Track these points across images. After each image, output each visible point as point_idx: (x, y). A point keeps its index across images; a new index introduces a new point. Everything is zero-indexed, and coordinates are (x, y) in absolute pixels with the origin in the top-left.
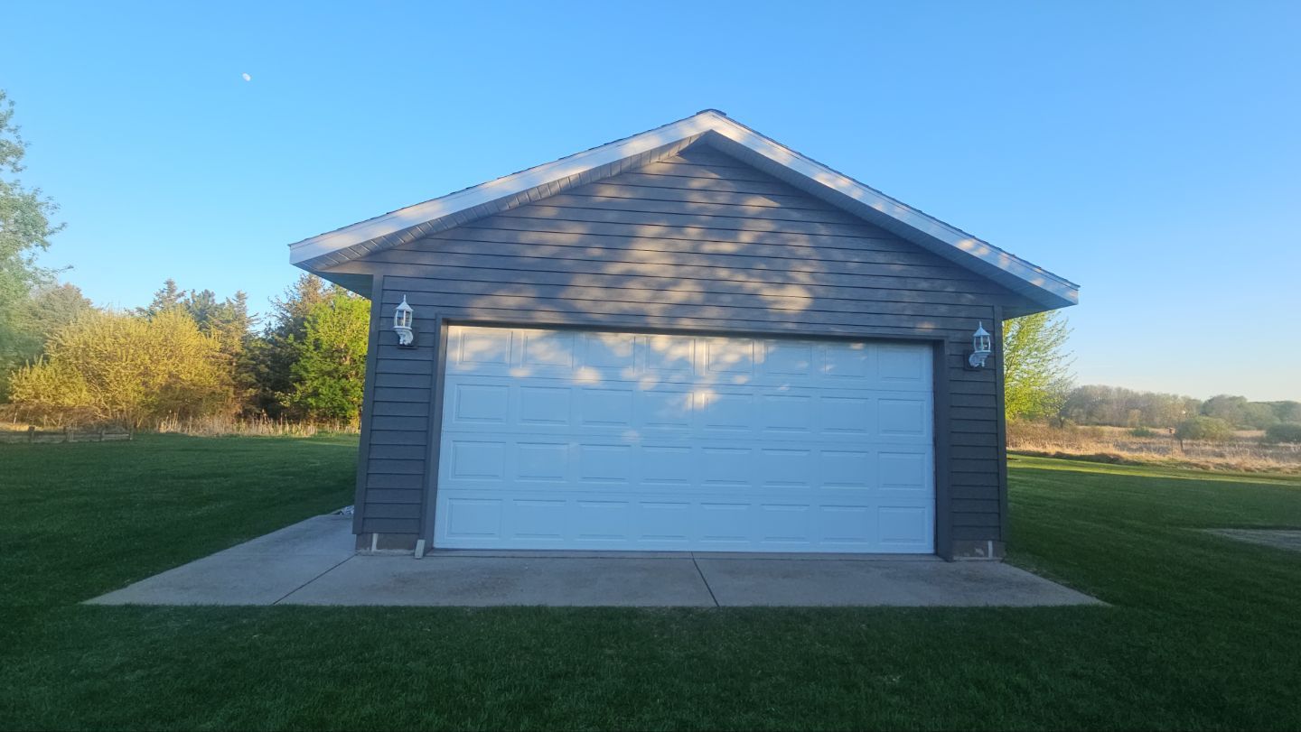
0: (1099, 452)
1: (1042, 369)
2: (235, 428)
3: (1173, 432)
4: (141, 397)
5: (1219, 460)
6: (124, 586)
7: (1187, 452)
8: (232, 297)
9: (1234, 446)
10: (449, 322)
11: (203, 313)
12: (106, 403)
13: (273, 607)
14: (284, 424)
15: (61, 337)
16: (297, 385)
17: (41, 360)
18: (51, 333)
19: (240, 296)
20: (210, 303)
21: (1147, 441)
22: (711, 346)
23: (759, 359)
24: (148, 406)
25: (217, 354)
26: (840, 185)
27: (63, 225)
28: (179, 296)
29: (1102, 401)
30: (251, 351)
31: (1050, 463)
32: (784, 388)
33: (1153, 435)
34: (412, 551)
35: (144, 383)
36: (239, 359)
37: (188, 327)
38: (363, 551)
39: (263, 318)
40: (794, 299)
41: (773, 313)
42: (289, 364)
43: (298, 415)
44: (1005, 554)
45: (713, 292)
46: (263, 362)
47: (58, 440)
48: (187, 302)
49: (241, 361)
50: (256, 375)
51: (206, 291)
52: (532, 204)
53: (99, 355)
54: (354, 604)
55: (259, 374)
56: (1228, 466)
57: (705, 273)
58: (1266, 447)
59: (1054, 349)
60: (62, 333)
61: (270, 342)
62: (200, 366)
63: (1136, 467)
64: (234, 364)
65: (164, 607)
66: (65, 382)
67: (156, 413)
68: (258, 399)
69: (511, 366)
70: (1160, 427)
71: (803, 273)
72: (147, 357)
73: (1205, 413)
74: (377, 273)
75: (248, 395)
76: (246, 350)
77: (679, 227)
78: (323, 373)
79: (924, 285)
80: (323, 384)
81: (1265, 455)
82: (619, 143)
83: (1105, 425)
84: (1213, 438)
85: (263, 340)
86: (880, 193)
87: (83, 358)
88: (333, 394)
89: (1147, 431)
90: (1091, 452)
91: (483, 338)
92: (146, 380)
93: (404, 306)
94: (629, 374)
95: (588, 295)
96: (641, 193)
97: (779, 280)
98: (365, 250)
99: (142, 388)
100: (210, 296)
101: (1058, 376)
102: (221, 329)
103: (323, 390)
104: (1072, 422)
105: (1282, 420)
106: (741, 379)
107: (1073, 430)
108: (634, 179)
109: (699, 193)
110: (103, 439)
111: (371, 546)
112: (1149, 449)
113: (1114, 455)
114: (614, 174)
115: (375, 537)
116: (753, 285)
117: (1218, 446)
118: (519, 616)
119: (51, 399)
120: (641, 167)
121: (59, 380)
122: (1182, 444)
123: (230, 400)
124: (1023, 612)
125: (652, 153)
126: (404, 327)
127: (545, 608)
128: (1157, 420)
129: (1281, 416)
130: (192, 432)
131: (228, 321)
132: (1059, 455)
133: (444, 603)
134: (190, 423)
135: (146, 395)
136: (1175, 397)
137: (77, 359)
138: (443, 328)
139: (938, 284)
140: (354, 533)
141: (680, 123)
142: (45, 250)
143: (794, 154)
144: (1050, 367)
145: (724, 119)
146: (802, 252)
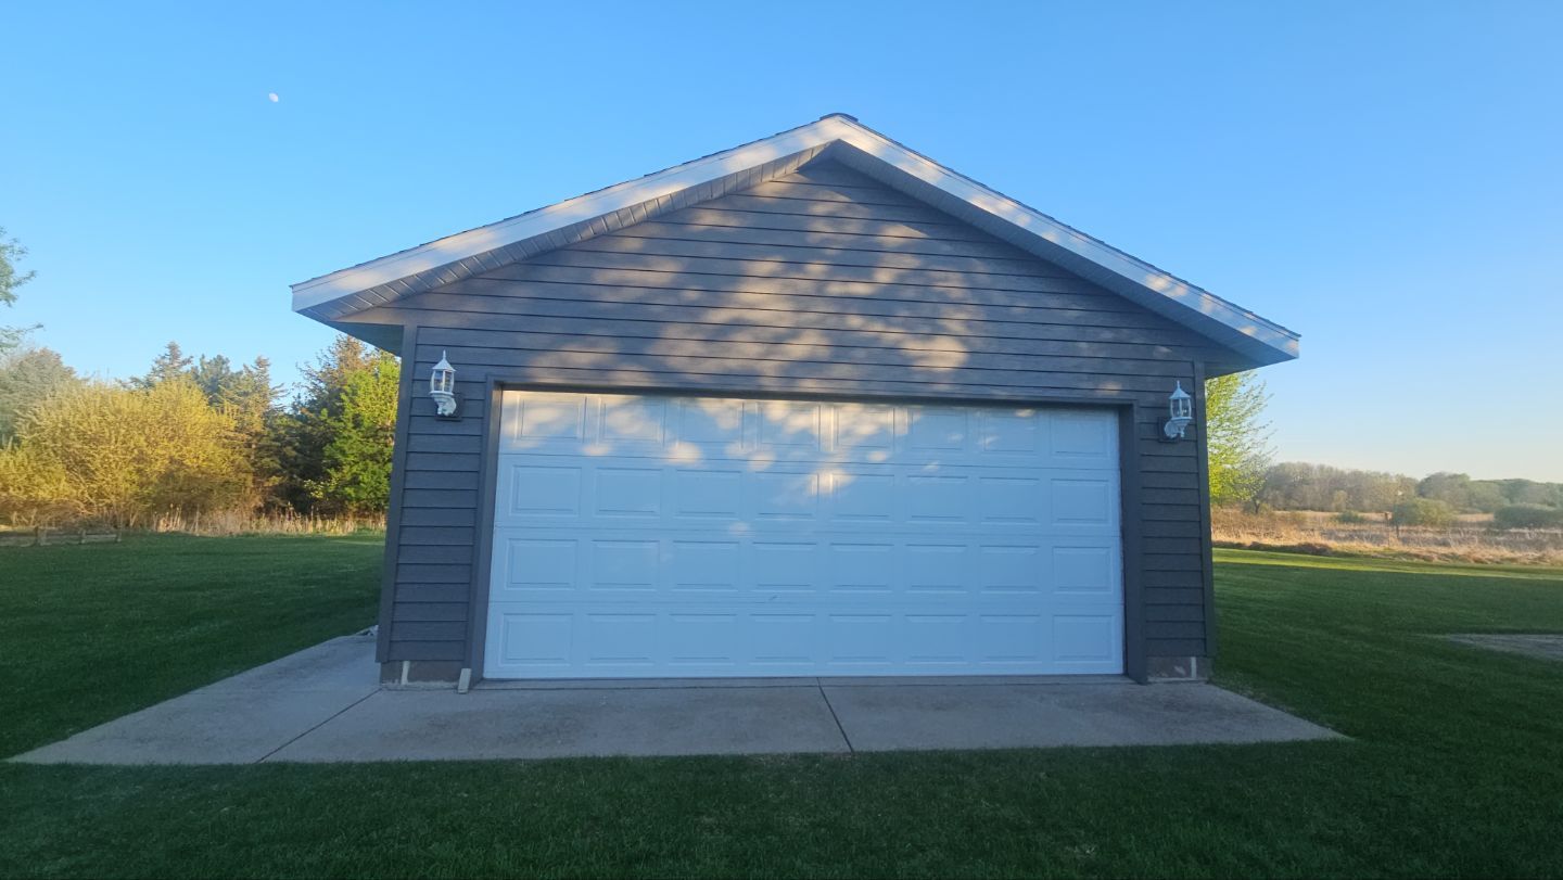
0: (1303, 541)
1: (1235, 444)
2: (254, 525)
3: (1390, 517)
4: (135, 488)
5: (1443, 550)
6: (65, 738)
7: (1405, 541)
8: (251, 364)
9: (1459, 532)
10: (503, 386)
11: (215, 384)
12: (91, 496)
13: (257, 767)
14: (315, 519)
15: (35, 414)
16: (332, 471)
17: (10, 443)
18: (24, 409)
19: (261, 363)
20: (224, 372)
21: (1357, 528)
22: (841, 416)
23: (902, 430)
24: (143, 499)
25: (232, 434)
26: (1002, 209)
27: (32, 274)
28: (184, 363)
29: (1303, 482)
30: (274, 430)
31: (1245, 556)
32: (931, 467)
33: (1362, 521)
34: (454, 684)
35: (139, 471)
36: (259, 441)
37: (195, 399)
38: (390, 684)
39: (290, 389)
40: (944, 354)
41: (916, 373)
42: (321, 446)
43: (334, 508)
44: (1212, 673)
45: (843, 346)
46: (290, 443)
47: (27, 543)
48: (194, 371)
49: (263, 442)
50: (280, 459)
51: (220, 357)
52: (610, 234)
53: (82, 436)
54: (366, 760)
55: (284, 458)
56: (1454, 557)
57: (832, 322)
58: (1497, 534)
59: (1249, 419)
60: (37, 410)
61: (299, 418)
62: (209, 451)
63: (1347, 559)
64: (254, 446)
65: (110, 768)
66: (40, 471)
67: (154, 508)
68: (284, 489)
69: (584, 441)
70: (1370, 511)
71: (956, 320)
72: (142, 439)
73: (1422, 494)
74: (409, 322)
75: (271, 485)
76: (267, 429)
77: (796, 264)
78: (364, 456)
79: (1107, 335)
80: (364, 471)
81: (1498, 543)
82: (721, 156)
83: (1305, 509)
84: (1433, 524)
85: (291, 416)
86: (1052, 219)
87: (62, 440)
88: (376, 482)
89: (1356, 517)
90: (1294, 542)
91: (549, 405)
92: (141, 466)
93: (444, 365)
94: (736, 450)
95: (682, 350)
96: (750, 220)
97: (927, 330)
98: (392, 294)
99: (135, 477)
100: (223, 363)
101: (1254, 452)
102: (238, 403)
103: (365, 477)
104: (1268, 506)
105: (1512, 501)
106: (878, 456)
107: (1271, 516)
108: (742, 203)
109: (823, 220)
110: (83, 541)
111: (400, 679)
112: (1361, 538)
113: (1321, 545)
114: (715, 196)
115: (406, 666)
116: (892, 336)
117: (1440, 532)
118: (590, 772)
119: (23, 491)
120: (749, 188)
121: (32, 467)
122: (1398, 530)
123: (248, 491)
124: (1244, 751)
125: (764, 169)
126: (443, 392)
127: (624, 759)
128: (1367, 502)
129: (1510, 497)
130: (197, 531)
131: (246, 394)
132: (1256, 547)
133: (490, 754)
134: (196, 519)
135: (141, 485)
136: (1386, 475)
137: (54, 441)
138: (495, 394)
139: (1125, 334)
140: (378, 660)
141: (797, 132)
142: (10, 305)
143: (941, 169)
144: (1244, 441)
145: (857, 127)
146: (956, 294)
